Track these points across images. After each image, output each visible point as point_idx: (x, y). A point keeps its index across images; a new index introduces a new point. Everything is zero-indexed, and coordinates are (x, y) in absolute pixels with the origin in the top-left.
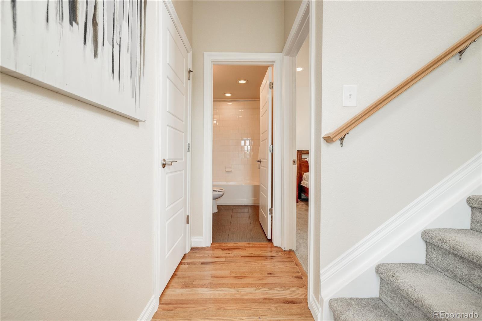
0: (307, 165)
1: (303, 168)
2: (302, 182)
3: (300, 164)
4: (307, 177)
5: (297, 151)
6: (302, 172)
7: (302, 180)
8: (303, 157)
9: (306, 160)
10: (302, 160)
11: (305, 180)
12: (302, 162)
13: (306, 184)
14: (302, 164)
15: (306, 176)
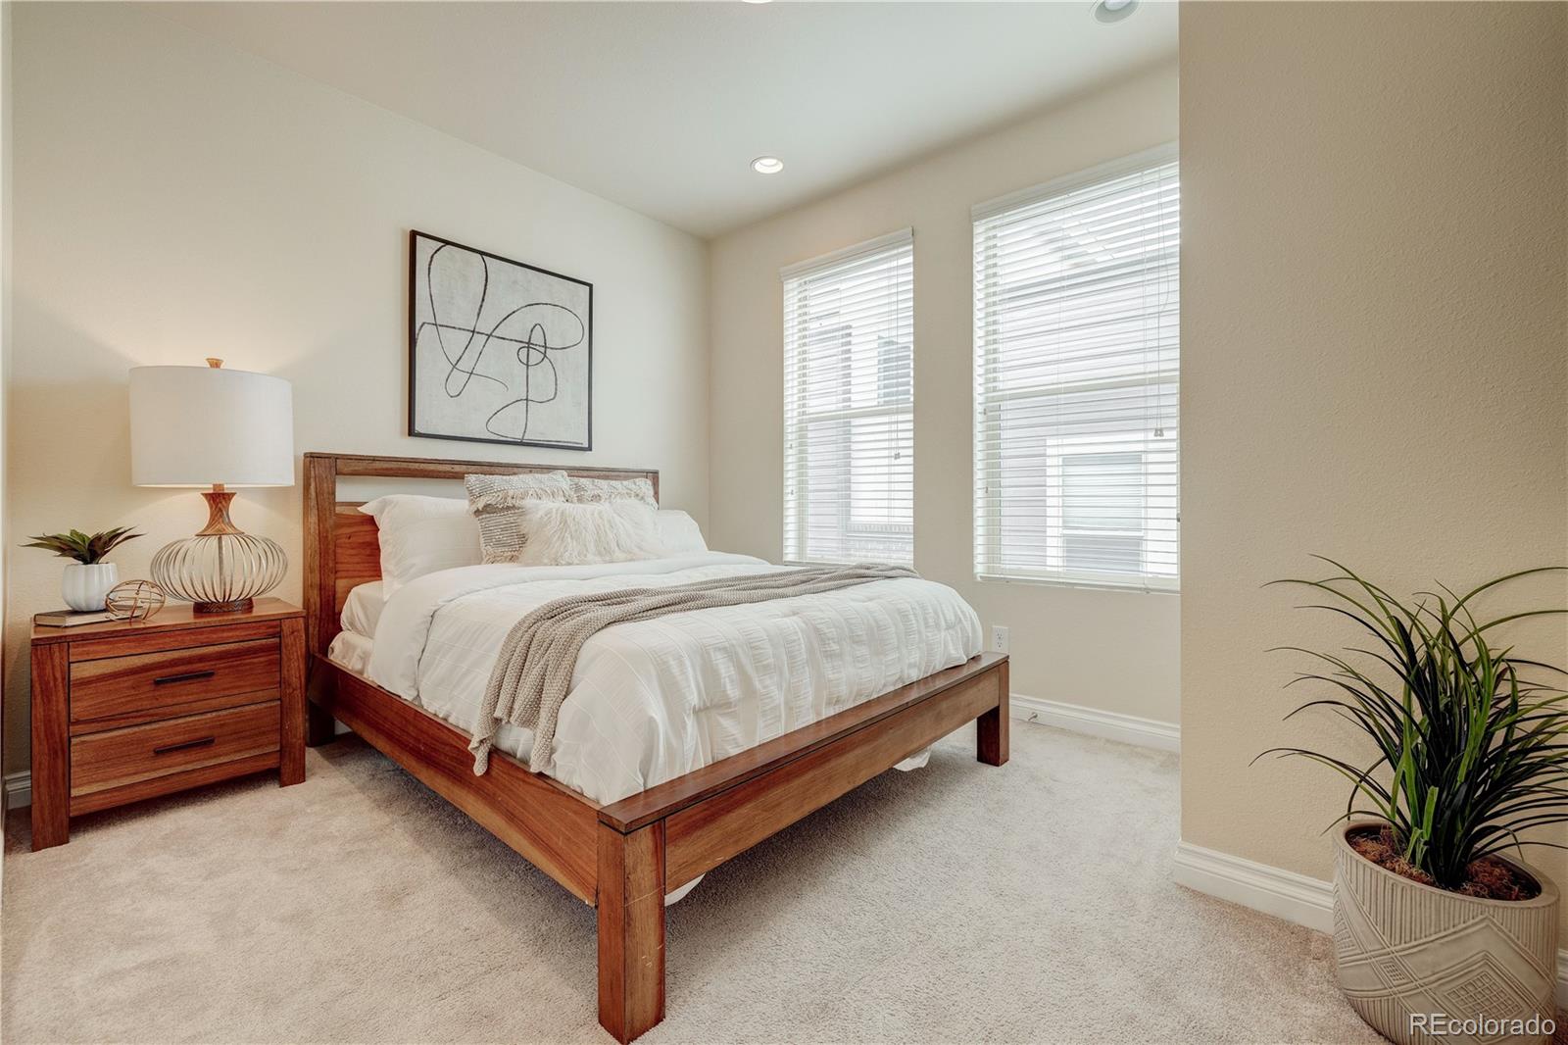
0: (368, 539)
1: (347, 557)
2: (337, 643)
3: (323, 538)
4: (374, 611)
5: (306, 455)
6: (341, 584)
7: (341, 630)
8: (346, 492)
9: (361, 509)
10: (338, 510)
11: (359, 633)
12: (338, 526)
13: (365, 658)
14: (337, 537)
15: (364, 607)
